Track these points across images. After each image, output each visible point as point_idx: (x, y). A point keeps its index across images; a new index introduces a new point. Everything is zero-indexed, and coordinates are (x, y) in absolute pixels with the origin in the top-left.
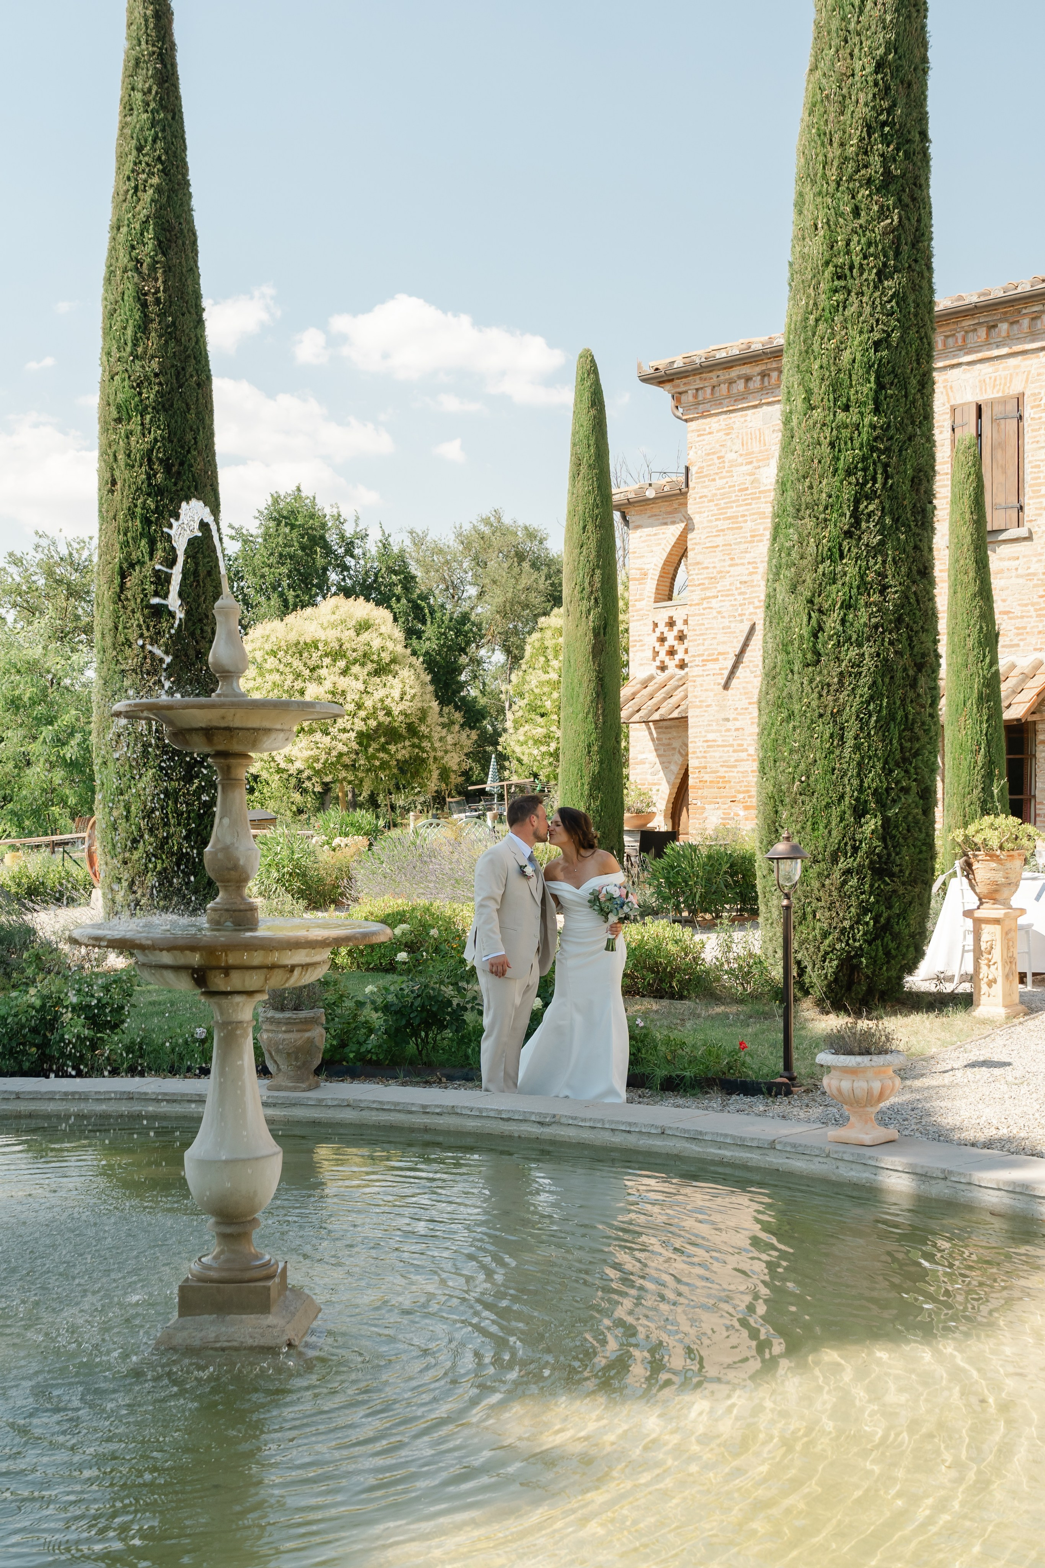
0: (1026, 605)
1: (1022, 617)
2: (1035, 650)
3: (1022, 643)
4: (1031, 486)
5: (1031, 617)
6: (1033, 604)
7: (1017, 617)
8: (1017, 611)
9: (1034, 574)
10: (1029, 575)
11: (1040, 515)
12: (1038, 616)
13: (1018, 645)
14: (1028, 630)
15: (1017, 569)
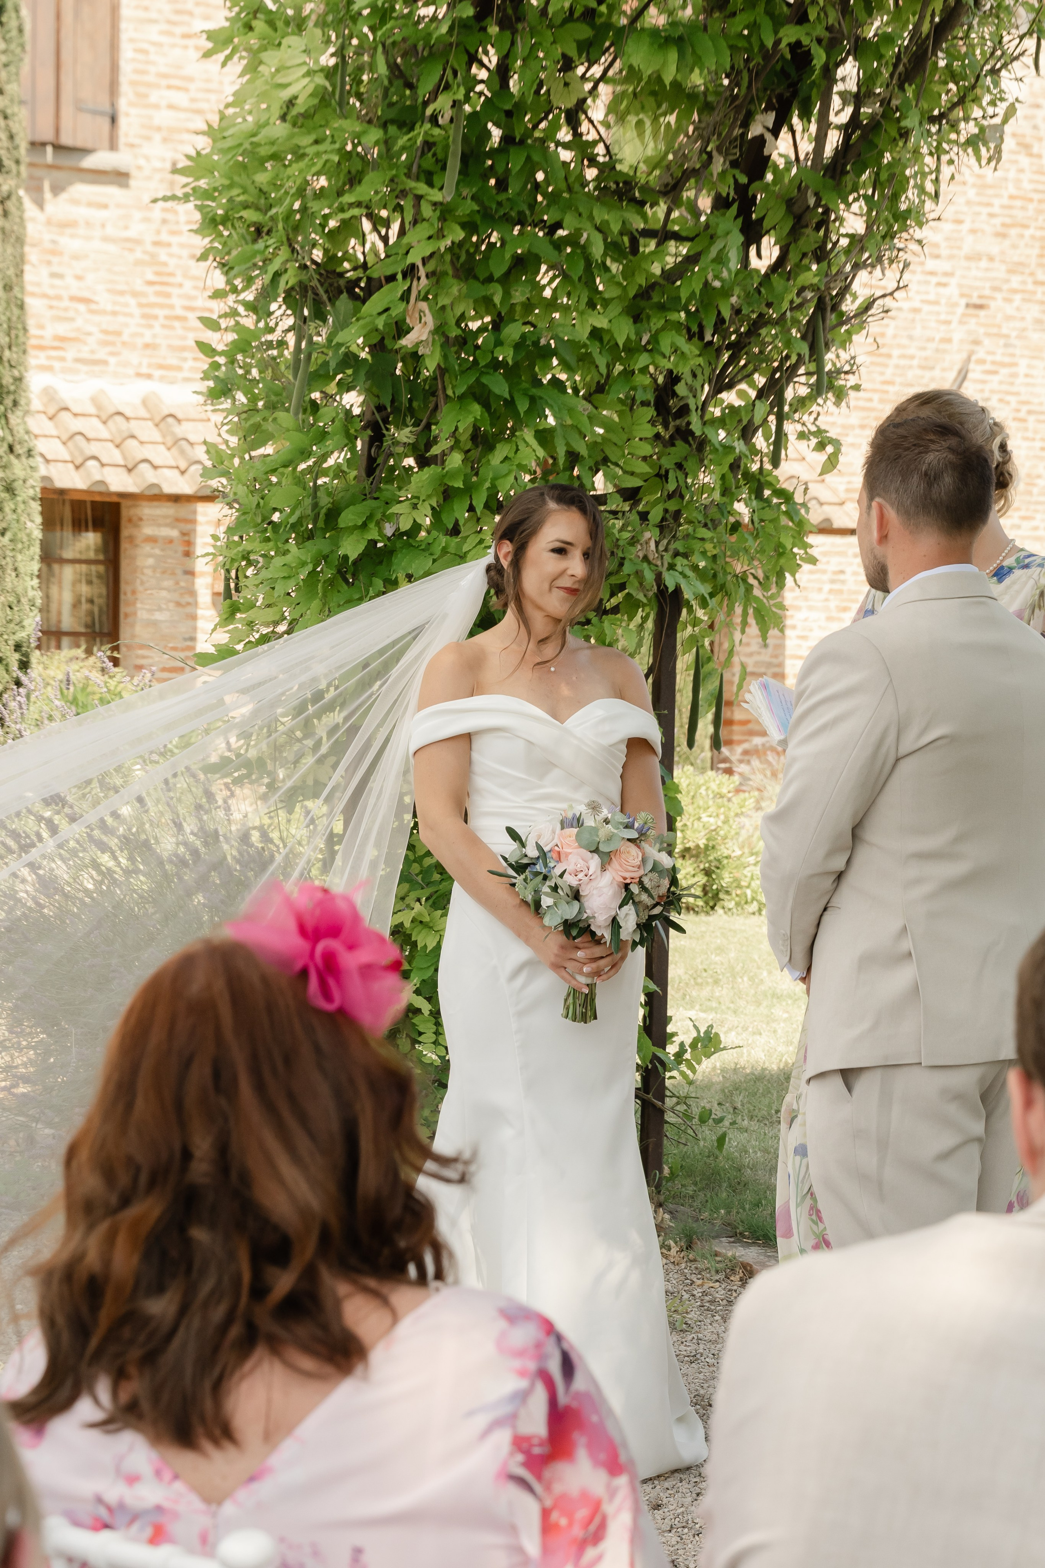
0: (122, 293)
1: (114, 313)
2: (139, 375)
3: (112, 360)
4: (133, 83)
5: (130, 315)
6: (135, 294)
7: (103, 312)
8: (104, 301)
9: (138, 242)
10: (128, 240)
11: (148, 138)
12: (145, 316)
13: (105, 363)
14: (125, 337)
15: (103, 226)
